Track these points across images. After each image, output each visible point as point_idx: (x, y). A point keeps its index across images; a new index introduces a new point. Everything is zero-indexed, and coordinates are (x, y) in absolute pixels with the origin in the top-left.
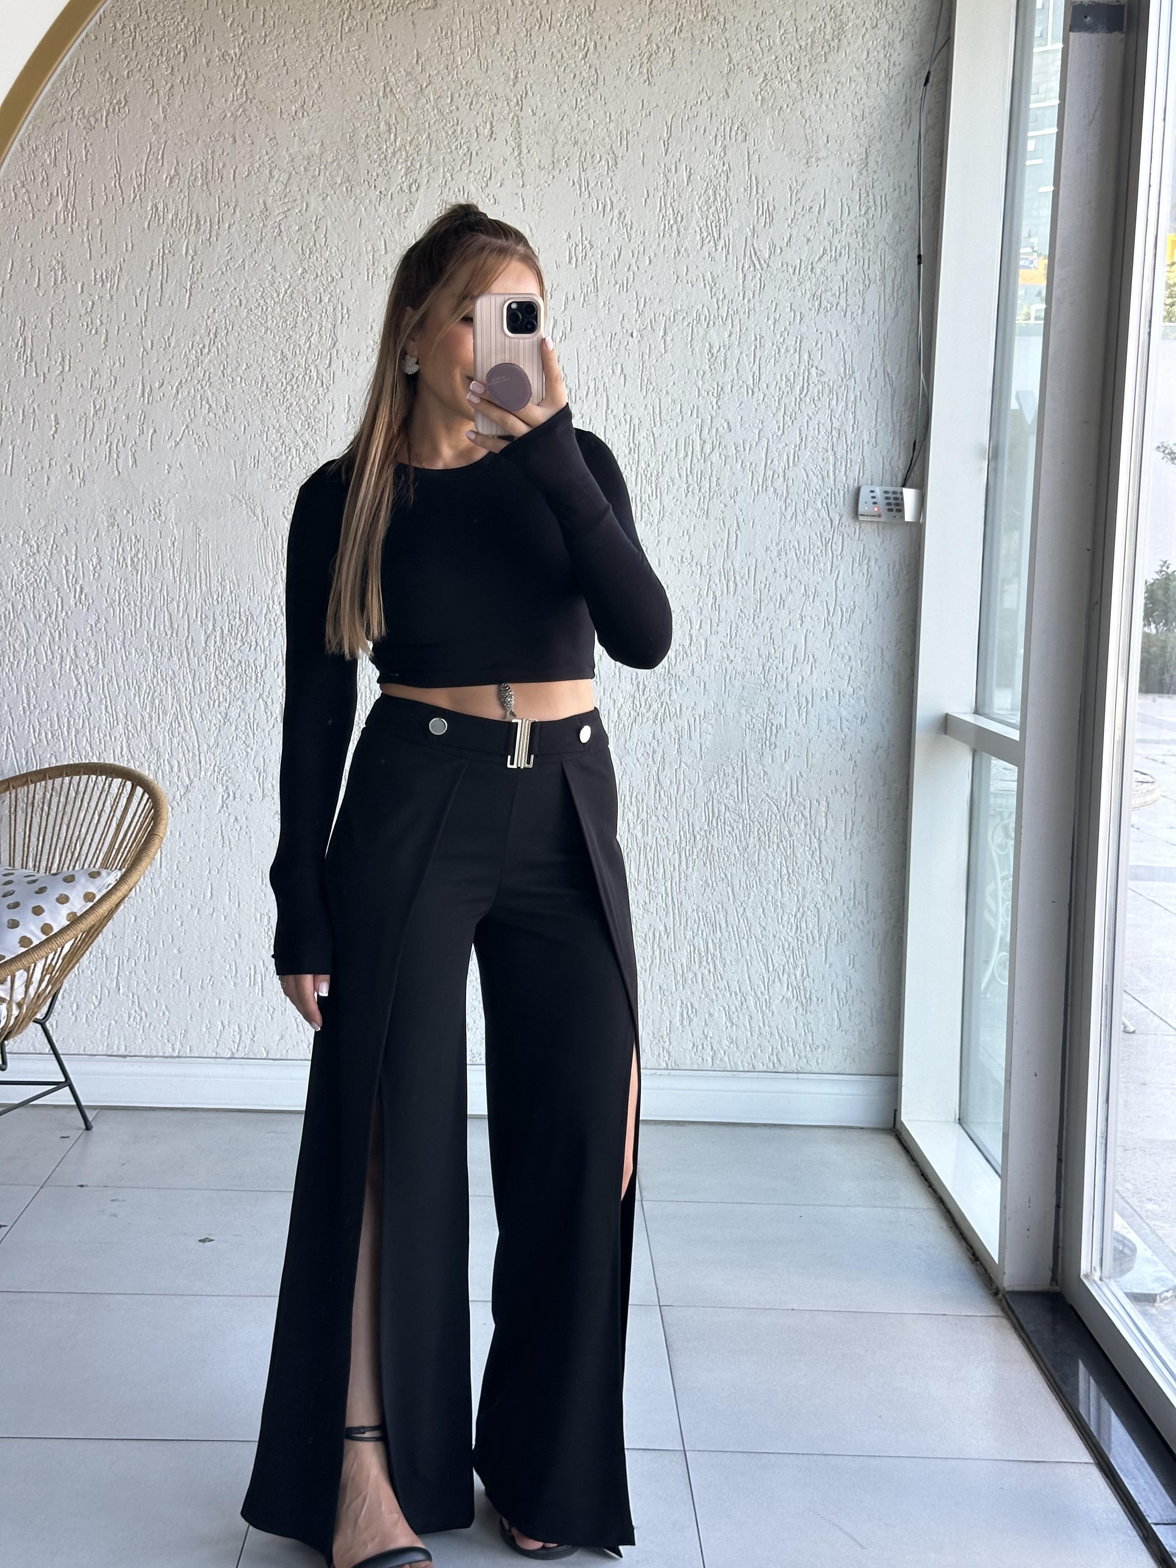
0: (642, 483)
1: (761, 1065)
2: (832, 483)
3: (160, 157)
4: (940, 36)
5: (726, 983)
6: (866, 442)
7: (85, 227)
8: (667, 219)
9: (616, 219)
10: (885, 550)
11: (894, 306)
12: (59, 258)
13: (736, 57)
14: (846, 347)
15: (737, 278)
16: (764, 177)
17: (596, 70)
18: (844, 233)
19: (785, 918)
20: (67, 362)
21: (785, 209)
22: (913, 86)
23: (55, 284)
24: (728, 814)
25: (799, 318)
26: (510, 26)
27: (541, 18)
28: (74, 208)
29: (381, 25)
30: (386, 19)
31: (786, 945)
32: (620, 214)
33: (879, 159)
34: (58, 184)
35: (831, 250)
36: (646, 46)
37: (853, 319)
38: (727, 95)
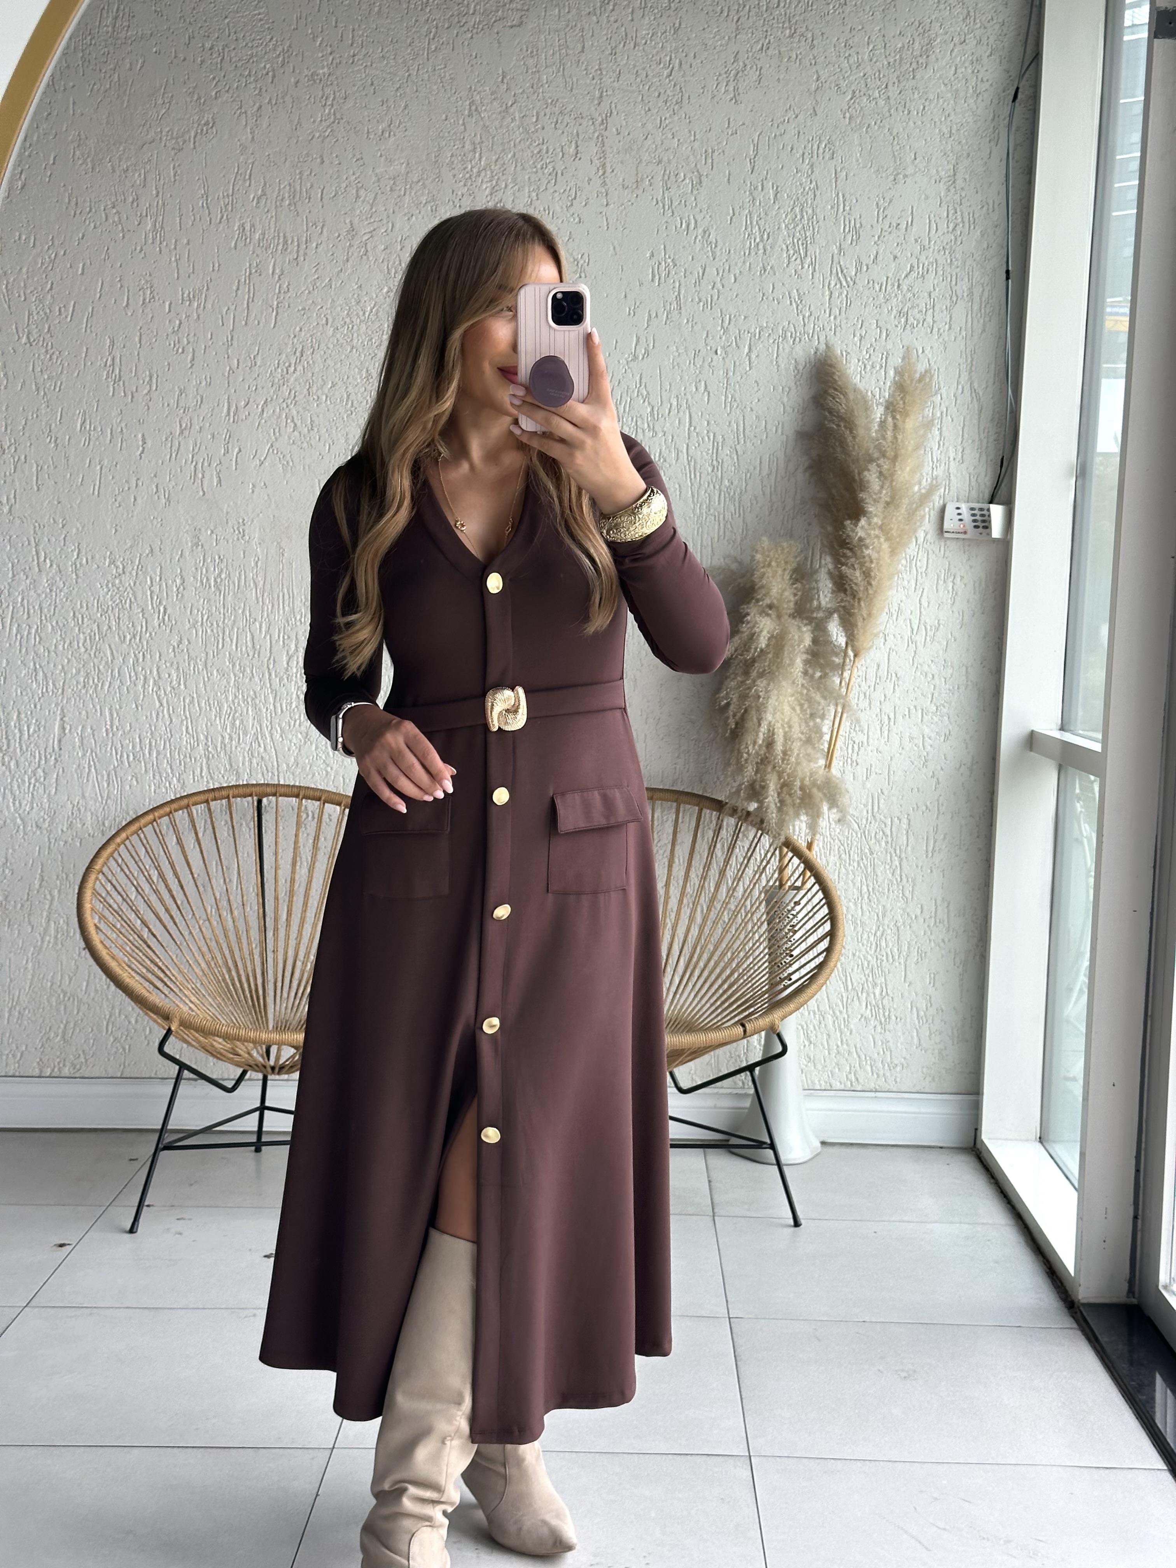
1: (839, 1084)
3: (247, 177)
4: (1029, 50)
6: (952, 459)
7: (173, 247)
8: (753, 237)
9: (700, 237)
10: (971, 567)
11: (982, 321)
12: (148, 277)
13: (824, 75)
14: (933, 364)
15: (823, 295)
16: (851, 195)
17: (680, 89)
18: (931, 250)
19: (865, 936)
20: (154, 381)
21: (872, 226)
22: (1001, 103)
23: (143, 303)
25: (885, 334)
26: (596, 44)
27: (626, 35)
28: (162, 228)
29: (466, 43)
30: (472, 38)
31: (866, 964)
32: (705, 232)
33: (967, 176)
34: (148, 205)
35: (918, 267)
36: (733, 64)
37: (940, 335)
38: (815, 112)
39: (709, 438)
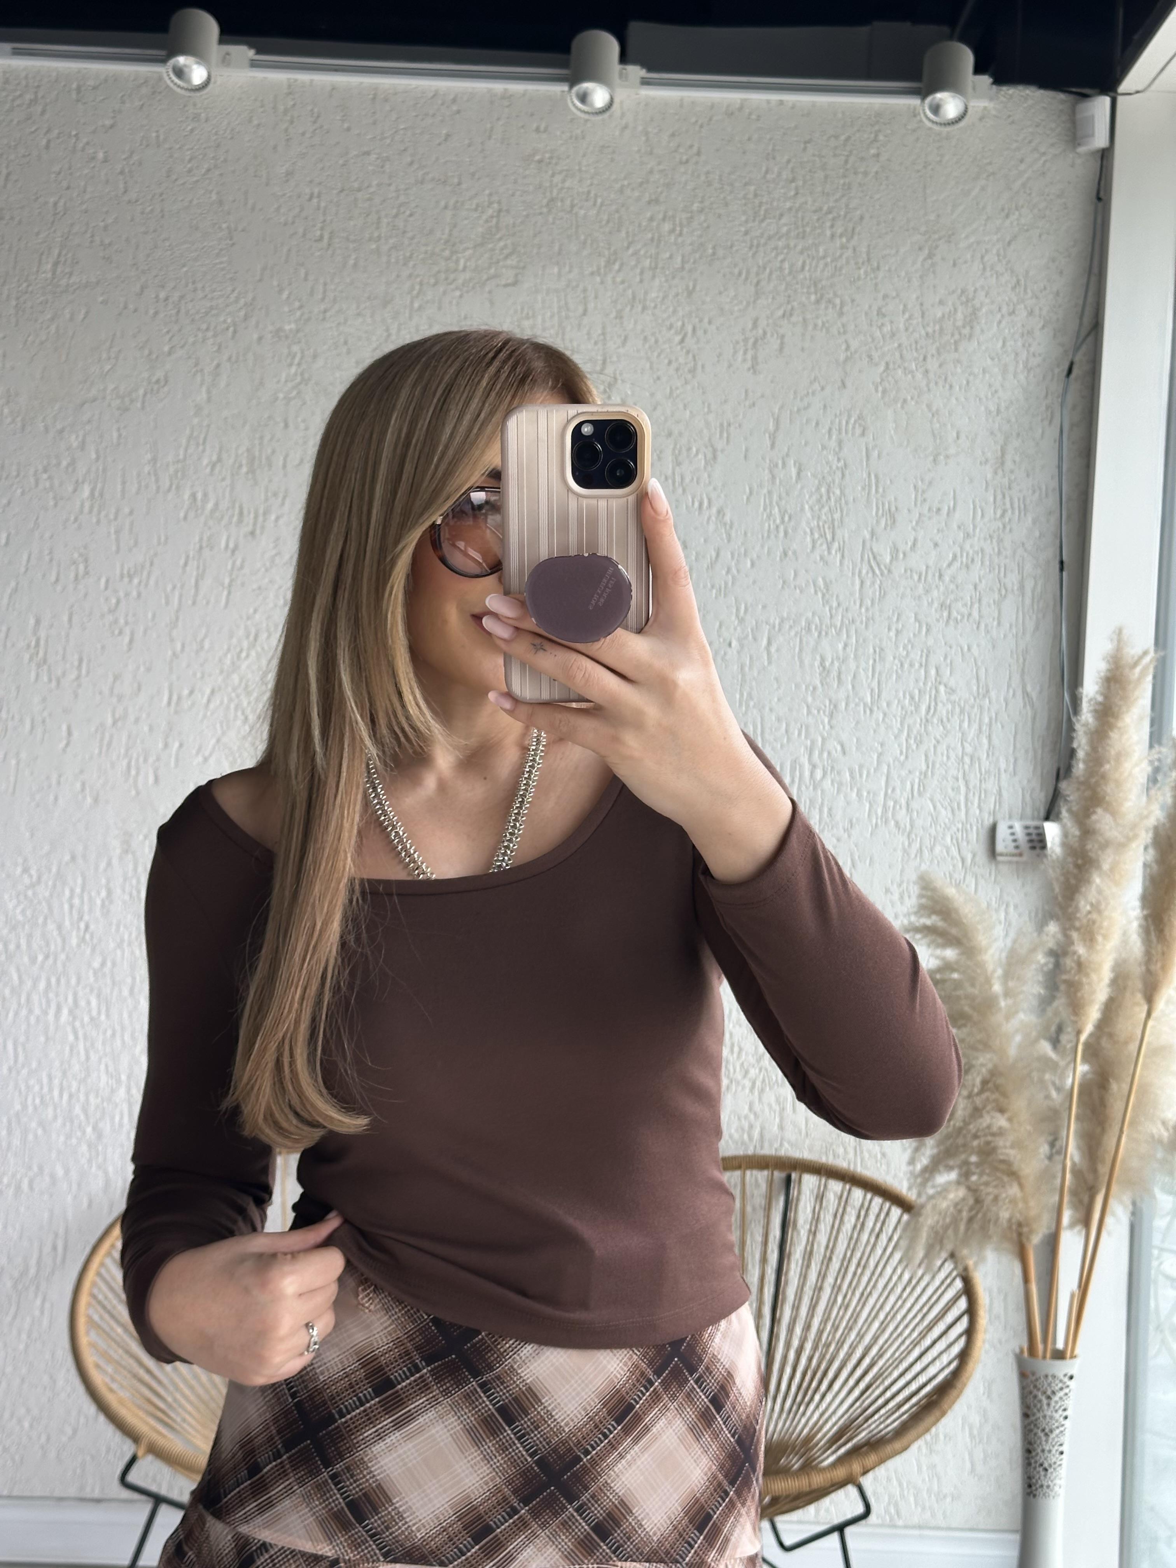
2: (963, 815)
3: (201, 441)
4: (1086, 323)
6: (1002, 770)
7: (112, 517)
8: (772, 518)
9: (713, 518)
10: (1026, 895)
11: (1034, 617)
12: (81, 550)
13: (854, 344)
14: (979, 663)
15: (853, 584)
16: (885, 475)
17: (694, 357)
18: (976, 539)
20: (84, 665)
21: (909, 511)
22: (1053, 379)
23: (76, 579)
25: (925, 629)
26: (599, 306)
27: (634, 298)
28: (102, 495)
29: (454, 302)
30: (461, 296)
32: (719, 512)
33: (1017, 459)
34: (85, 470)
35: (962, 556)
36: (751, 330)
37: (987, 632)
38: (844, 385)
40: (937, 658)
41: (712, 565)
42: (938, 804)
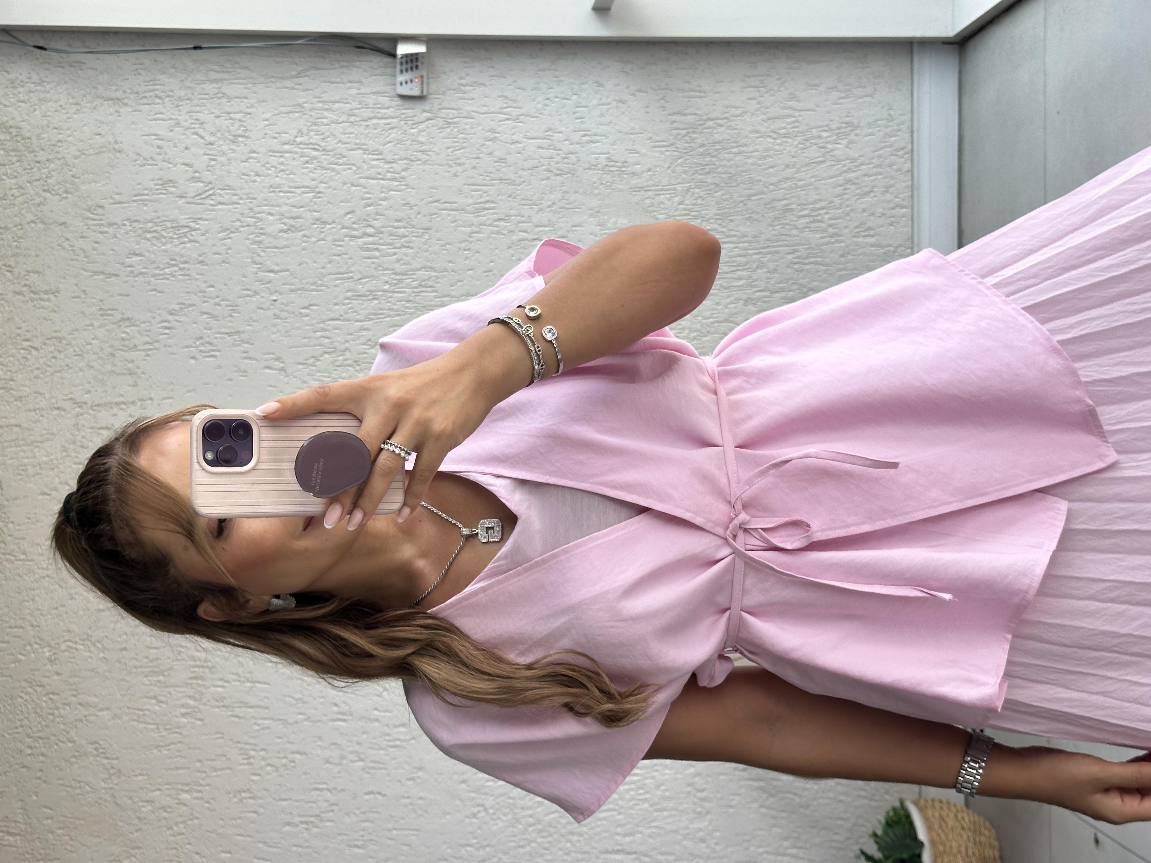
0: (402, 288)
1: (907, 165)
2: (395, 120)
3: (141, 713)
5: (836, 199)
6: (358, 92)
7: (204, 775)
8: (174, 273)
9: (177, 318)
10: (452, 71)
11: (239, 71)
12: (231, 796)
13: (30, 217)
14: (277, 112)
15: (222, 210)
16: (134, 189)
17: (48, 339)
18: (179, 118)
19: (777, 147)
20: (320, 786)
21: (161, 170)
22: (48, 61)
23: (253, 798)
24: (687, 202)
25: (253, 155)
26: (13, 415)
28: (187, 784)
29: (17, 528)
30: (13, 523)
31: (801, 146)
32: (171, 314)
33: (114, 88)
34: (168, 798)
35: (194, 128)
36: (24, 296)
37: (252, 106)
38: (64, 224)
39: (349, 303)
40: (275, 145)
41: (215, 317)
42: (388, 139)
